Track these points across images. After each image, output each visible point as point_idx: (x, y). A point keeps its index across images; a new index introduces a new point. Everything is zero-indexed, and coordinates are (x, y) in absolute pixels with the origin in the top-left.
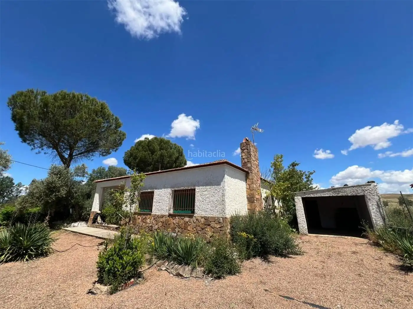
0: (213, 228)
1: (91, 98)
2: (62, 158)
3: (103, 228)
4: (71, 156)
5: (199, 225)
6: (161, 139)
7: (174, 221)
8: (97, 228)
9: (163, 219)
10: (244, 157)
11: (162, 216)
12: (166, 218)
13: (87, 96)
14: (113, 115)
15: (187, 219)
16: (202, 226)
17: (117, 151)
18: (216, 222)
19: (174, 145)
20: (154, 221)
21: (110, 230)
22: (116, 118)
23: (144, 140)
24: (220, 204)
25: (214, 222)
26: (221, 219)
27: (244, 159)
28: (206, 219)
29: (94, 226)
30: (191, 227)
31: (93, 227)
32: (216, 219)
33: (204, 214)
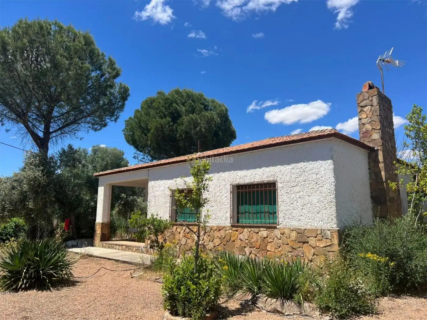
0: (314, 248)
1: (65, 27)
2: (35, 137)
3: (120, 248)
4: (47, 133)
5: (286, 243)
6: (187, 93)
7: (241, 236)
8: (109, 248)
9: (222, 233)
10: (363, 121)
11: (219, 229)
12: (227, 232)
13: (57, 24)
14: (103, 54)
15: (264, 233)
16: (293, 245)
17: (118, 120)
18: (319, 237)
19: (211, 102)
20: (205, 237)
21: (132, 252)
22: (110, 59)
23: (156, 96)
24: (325, 208)
25: (315, 237)
26: (329, 232)
27: (363, 124)
28: (300, 232)
29: (104, 245)
30: (272, 246)
31: (103, 247)
32: (318, 233)
33: (295, 224)
